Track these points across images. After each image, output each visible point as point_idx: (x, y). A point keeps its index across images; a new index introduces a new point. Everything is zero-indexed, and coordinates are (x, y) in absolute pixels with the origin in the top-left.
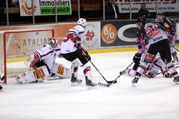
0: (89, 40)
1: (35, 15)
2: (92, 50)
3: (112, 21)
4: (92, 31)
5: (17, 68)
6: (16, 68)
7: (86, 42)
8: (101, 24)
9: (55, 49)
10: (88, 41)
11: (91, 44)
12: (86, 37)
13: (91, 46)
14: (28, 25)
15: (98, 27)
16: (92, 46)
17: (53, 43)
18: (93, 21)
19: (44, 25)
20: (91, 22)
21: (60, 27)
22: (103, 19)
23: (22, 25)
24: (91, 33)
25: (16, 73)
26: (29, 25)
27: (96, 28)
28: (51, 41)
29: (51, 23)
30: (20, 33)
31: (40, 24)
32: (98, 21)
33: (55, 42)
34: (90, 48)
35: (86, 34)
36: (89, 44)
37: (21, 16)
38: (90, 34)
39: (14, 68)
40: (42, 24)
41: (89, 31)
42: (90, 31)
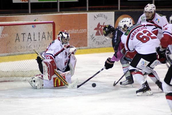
0: (100, 35)
1: (31, 2)
2: (103, 47)
3: (129, 12)
4: (104, 23)
5: (8, 70)
6: (6, 71)
7: (96, 37)
8: (115, 15)
9: (66, 45)
10: (98, 36)
11: (102, 40)
12: (96, 31)
13: (101, 43)
14: (22, 15)
15: (111, 19)
16: (103, 43)
17: (65, 38)
18: (105, 11)
19: (43, 15)
20: (103, 11)
21: (62, 18)
22: (117, 9)
23: (14, 15)
24: (102, 26)
25: (6, 77)
26: (24, 15)
27: (109, 20)
28: (62, 36)
29: (52, 13)
30: (12, 26)
31: (37, 14)
32: (112, 11)
33: (68, 36)
34: (101, 46)
35: (96, 27)
36: (99, 41)
37: (13, 2)
38: (100, 27)
39: (4, 71)
40: (40, 14)
41: (99, 23)
42: (101, 24)
